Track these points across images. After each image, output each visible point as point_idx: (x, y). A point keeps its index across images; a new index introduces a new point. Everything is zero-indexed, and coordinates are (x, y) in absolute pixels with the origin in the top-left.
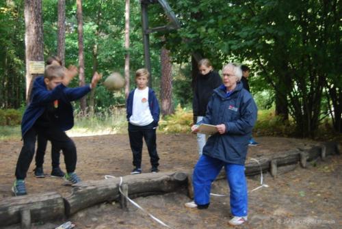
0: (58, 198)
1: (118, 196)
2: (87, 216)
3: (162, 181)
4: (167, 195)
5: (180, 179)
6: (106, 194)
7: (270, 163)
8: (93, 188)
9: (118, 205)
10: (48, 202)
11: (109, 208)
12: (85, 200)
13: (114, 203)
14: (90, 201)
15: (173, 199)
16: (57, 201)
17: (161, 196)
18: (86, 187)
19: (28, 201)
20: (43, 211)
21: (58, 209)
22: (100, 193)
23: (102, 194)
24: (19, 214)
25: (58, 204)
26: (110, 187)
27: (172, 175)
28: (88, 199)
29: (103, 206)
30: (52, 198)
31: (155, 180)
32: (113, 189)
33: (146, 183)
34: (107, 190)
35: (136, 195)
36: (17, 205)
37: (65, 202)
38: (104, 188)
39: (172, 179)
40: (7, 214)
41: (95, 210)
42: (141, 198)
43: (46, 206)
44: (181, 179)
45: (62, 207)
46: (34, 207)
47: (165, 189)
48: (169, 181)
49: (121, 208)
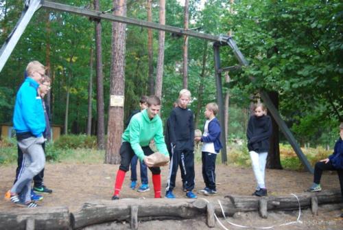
0: (65, 212)
1: (128, 216)
3: (180, 208)
4: (186, 221)
5: (198, 207)
6: (115, 213)
7: (310, 200)
8: (103, 206)
9: (128, 225)
10: (54, 215)
11: (119, 227)
12: (92, 217)
13: (124, 223)
14: (97, 218)
15: (191, 225)
16: (63, 214)
17: (179, 221)
18: (96, 205)
19: (36, 212)
20: (48, 223)
21: (64, 222)
22: (108, 212)
23: (110, 213)
25: (64, 218)
26: (120, 208)
27: (192, 203)
28: (95, 216)
29: (114, 225)
30: (59, 211)
31: (173, 205)
32: (123, 210)
33: (162, 208)
34: (116, 210)
35: (150, 218)
36: (25, 214)
37: (72, 216)
38: (114, 208)
39: (191, 206)
40: (15, 221)
41: (104, 227)
42: (157, 221)
43: (52, 218)
44: (201, 206)
45: (67, 220)
47: (183, 215)
48: (188, 208)
49: (131, 228)
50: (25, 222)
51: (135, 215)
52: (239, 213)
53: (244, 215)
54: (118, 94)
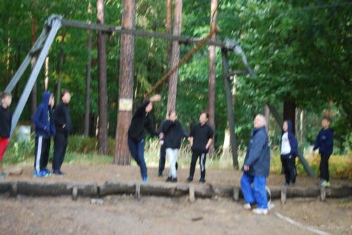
0: (94, 185)
1: (134, 190)
2: (111, 199)
3: (170, 189)
4: (174, 198)
6: (125, 188)
8: (117, 183)
9: (133, 196)
10: (88, 186)
11: (128, 197)
12: (111, 189)
13: (131, 195)
14: (114, 190)
17: (170, 198)
18: (113, 182)
22: (121, 187)
24: (71, 190)
25: (94, 188)
26: (128, 185)
29: (124, 196)
30: (91, 184)
32: (131, 187)
33: (157, 188)
37: (98, 188)
38: (125, 185)
39: (178, 188)
40: (66, 188)
41: (118, 197)
42: (154, 196)
43: (87, 188)
44: (184, 189)
45: (96, 190)
46: (80, 187)
47: (172, 194)
48: (176, 189)
49: (135, 198)
51: (138, 190)
52: (216, 197)
53: (220, 199)
54: (126, 98)
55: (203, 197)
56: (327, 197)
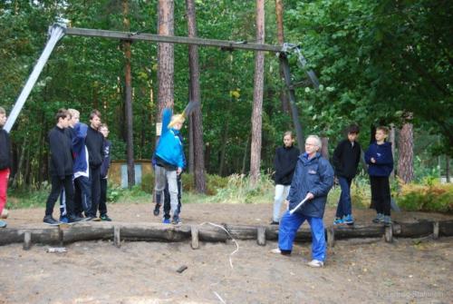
0: (56, 229)
1: (112, 235)
3: (166, 231)
4: (173, 243)
6: (100, 232)
10: (47, 230)
11: (105, 244)
13: (109, 241)
14: (83, 235)
16: (54, 230)
17: (166, 244)
19: (33, 228)
20: (42, 236)
21: (54, 236)
22: (94, 230)
25: (55, 233)
26: (105, 227)
27: (178, 227)
28: (81, 233)
29: (100, 242)
30: (51, 228)
31: (159, 229)
33: (148, 230)
34: (101, 229)
35: (136, 239)
36: (24, 229)
38: (99, 227)
39: (177, 229)
40: (16, 234)
41: (91, 244)
42: (144, 242)
43: (45, 232)
44: (185, 230)
45: (57, 235)
46: (35, 232)
47: (169, 237)
48: (174, 231)
49: (114, 245)
50: (23, 235)
51: (117, 234)
52: (234, 240)
53: (238, 243)
55: (214, 241)
56: (395, 235)
